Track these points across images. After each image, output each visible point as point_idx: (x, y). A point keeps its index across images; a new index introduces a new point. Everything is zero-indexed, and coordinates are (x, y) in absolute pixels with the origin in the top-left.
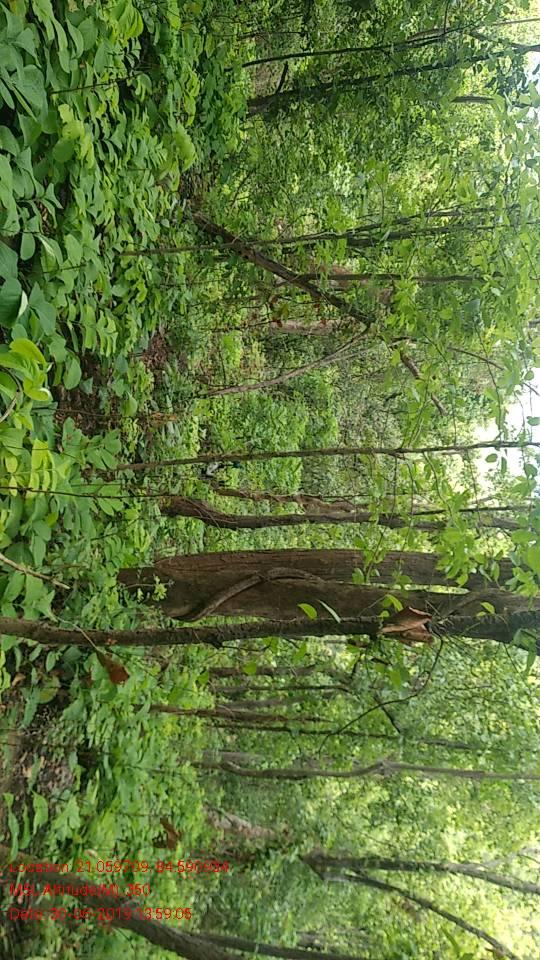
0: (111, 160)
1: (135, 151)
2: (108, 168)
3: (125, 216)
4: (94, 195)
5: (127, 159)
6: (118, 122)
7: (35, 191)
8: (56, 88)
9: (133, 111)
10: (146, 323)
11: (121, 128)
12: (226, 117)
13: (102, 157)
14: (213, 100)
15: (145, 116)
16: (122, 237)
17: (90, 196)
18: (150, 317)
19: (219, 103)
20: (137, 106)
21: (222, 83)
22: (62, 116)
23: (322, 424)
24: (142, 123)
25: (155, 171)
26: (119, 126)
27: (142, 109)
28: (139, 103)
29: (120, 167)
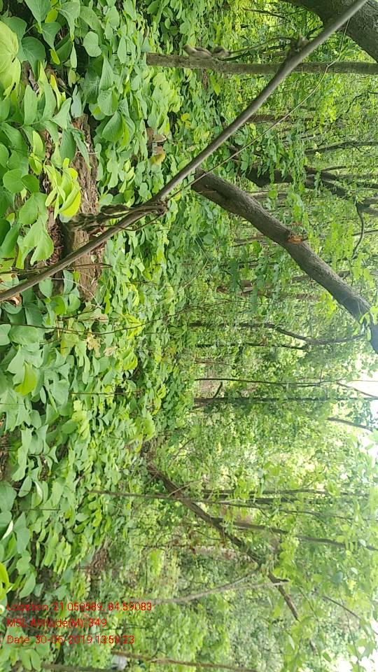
0: (99, 431)
1: (116, 426)
2: (96, 435)
3: (99, 467)
4: (82, 453)
5: (110, 431)
6: (110, 408)
7: (43, 451)
8: (76, 391)
9: (121, 402)
10: (95, 540)
11: (111, 412)
12: (180, 408)
13: (94, 428)
14: (173, 397)
15: (128, 406)
16: (94, 480)
17: (79, 454)
18: (100, 535)
19: (177, 399)
20: (125, 400)
21: (180, 388)
22: (75, 407)
23: (217, 638)
24: (125, 410)
25: (127, 439)
26: (110, 411)
27: (127, 403)
28: (126, 398)
29: (104, 435)
